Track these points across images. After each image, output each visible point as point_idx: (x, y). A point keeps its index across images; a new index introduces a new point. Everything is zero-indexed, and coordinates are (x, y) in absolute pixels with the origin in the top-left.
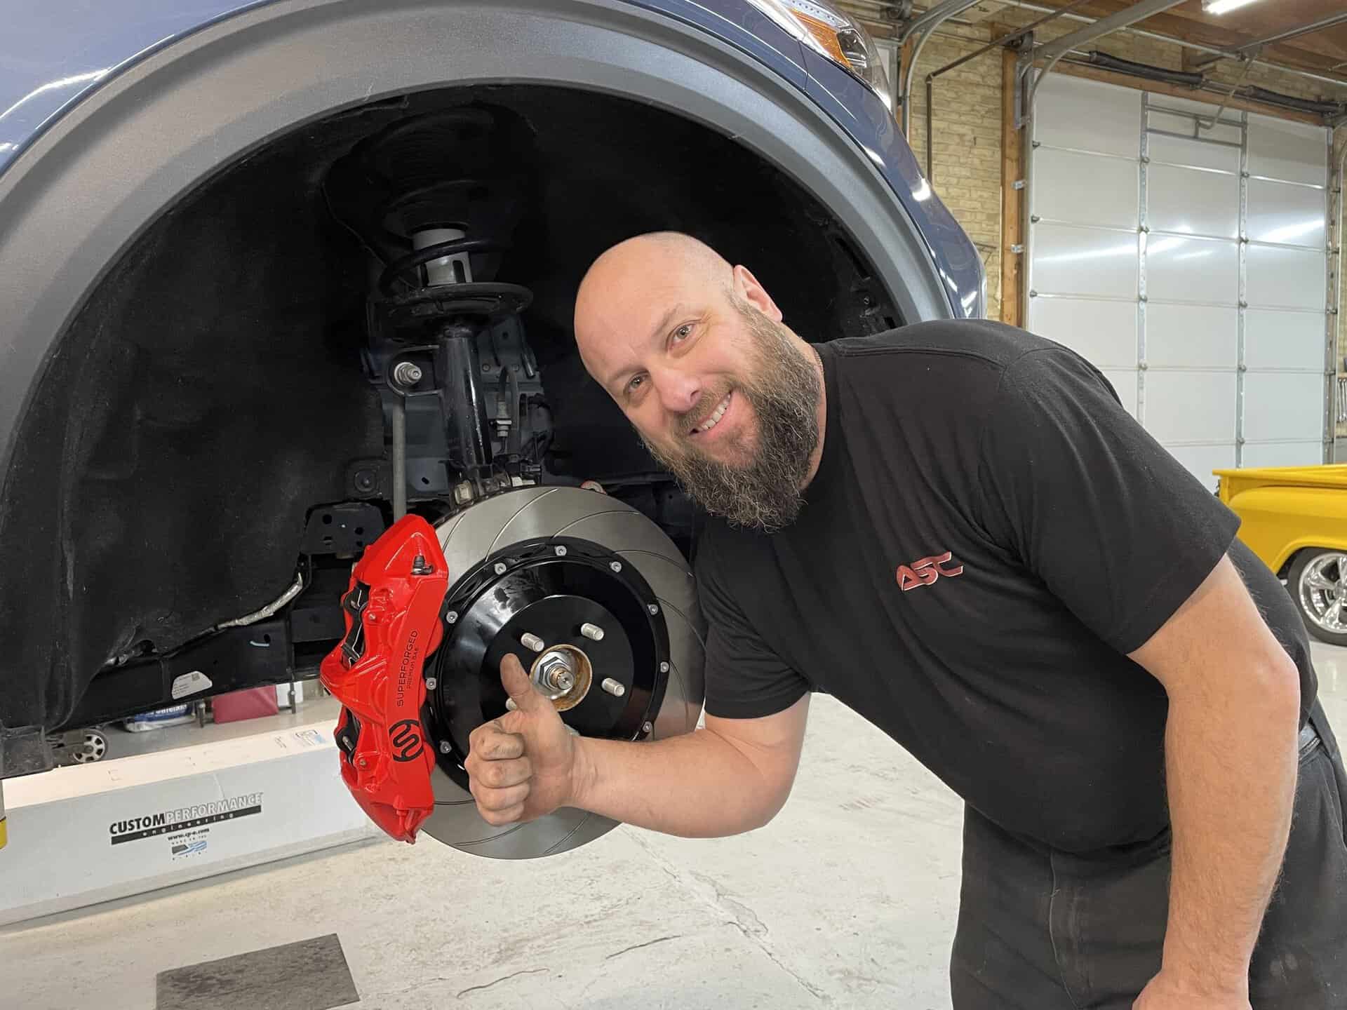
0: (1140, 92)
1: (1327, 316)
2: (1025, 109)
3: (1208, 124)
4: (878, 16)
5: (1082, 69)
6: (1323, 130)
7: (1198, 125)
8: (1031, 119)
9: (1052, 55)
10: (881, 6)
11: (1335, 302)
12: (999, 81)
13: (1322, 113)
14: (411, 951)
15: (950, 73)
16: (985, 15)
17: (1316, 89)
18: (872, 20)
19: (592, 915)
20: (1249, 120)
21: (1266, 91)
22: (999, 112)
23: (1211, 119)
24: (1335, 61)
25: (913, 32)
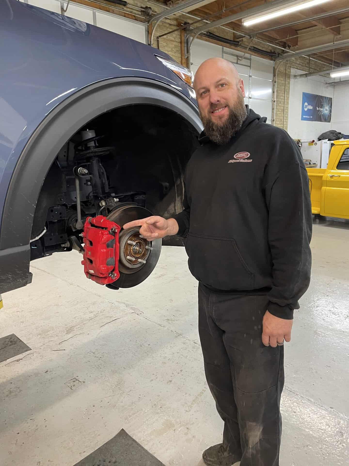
0: (221, 47)
1: (271, 121)
2: (188, 52)
3: (240, 59)
4: (140, 13)
5: (204, 38)
6: (272, 62)
7: (238, 59)
8: (190, 55)
9: (196, 32)
10: (141, 10)
11: (274, 117)
12: (180, 40)
13: (272, 56)
14: (38, 335)
15: (165, 36)
16: (175, 16)
17: (270, 48)
18: (139, 15)
19: (91, 317)
20: (252, 58)
21: (256, 48)
22: (180, 51)
23: (241, 57)
24: (277, 40)
25: (152, 21)
